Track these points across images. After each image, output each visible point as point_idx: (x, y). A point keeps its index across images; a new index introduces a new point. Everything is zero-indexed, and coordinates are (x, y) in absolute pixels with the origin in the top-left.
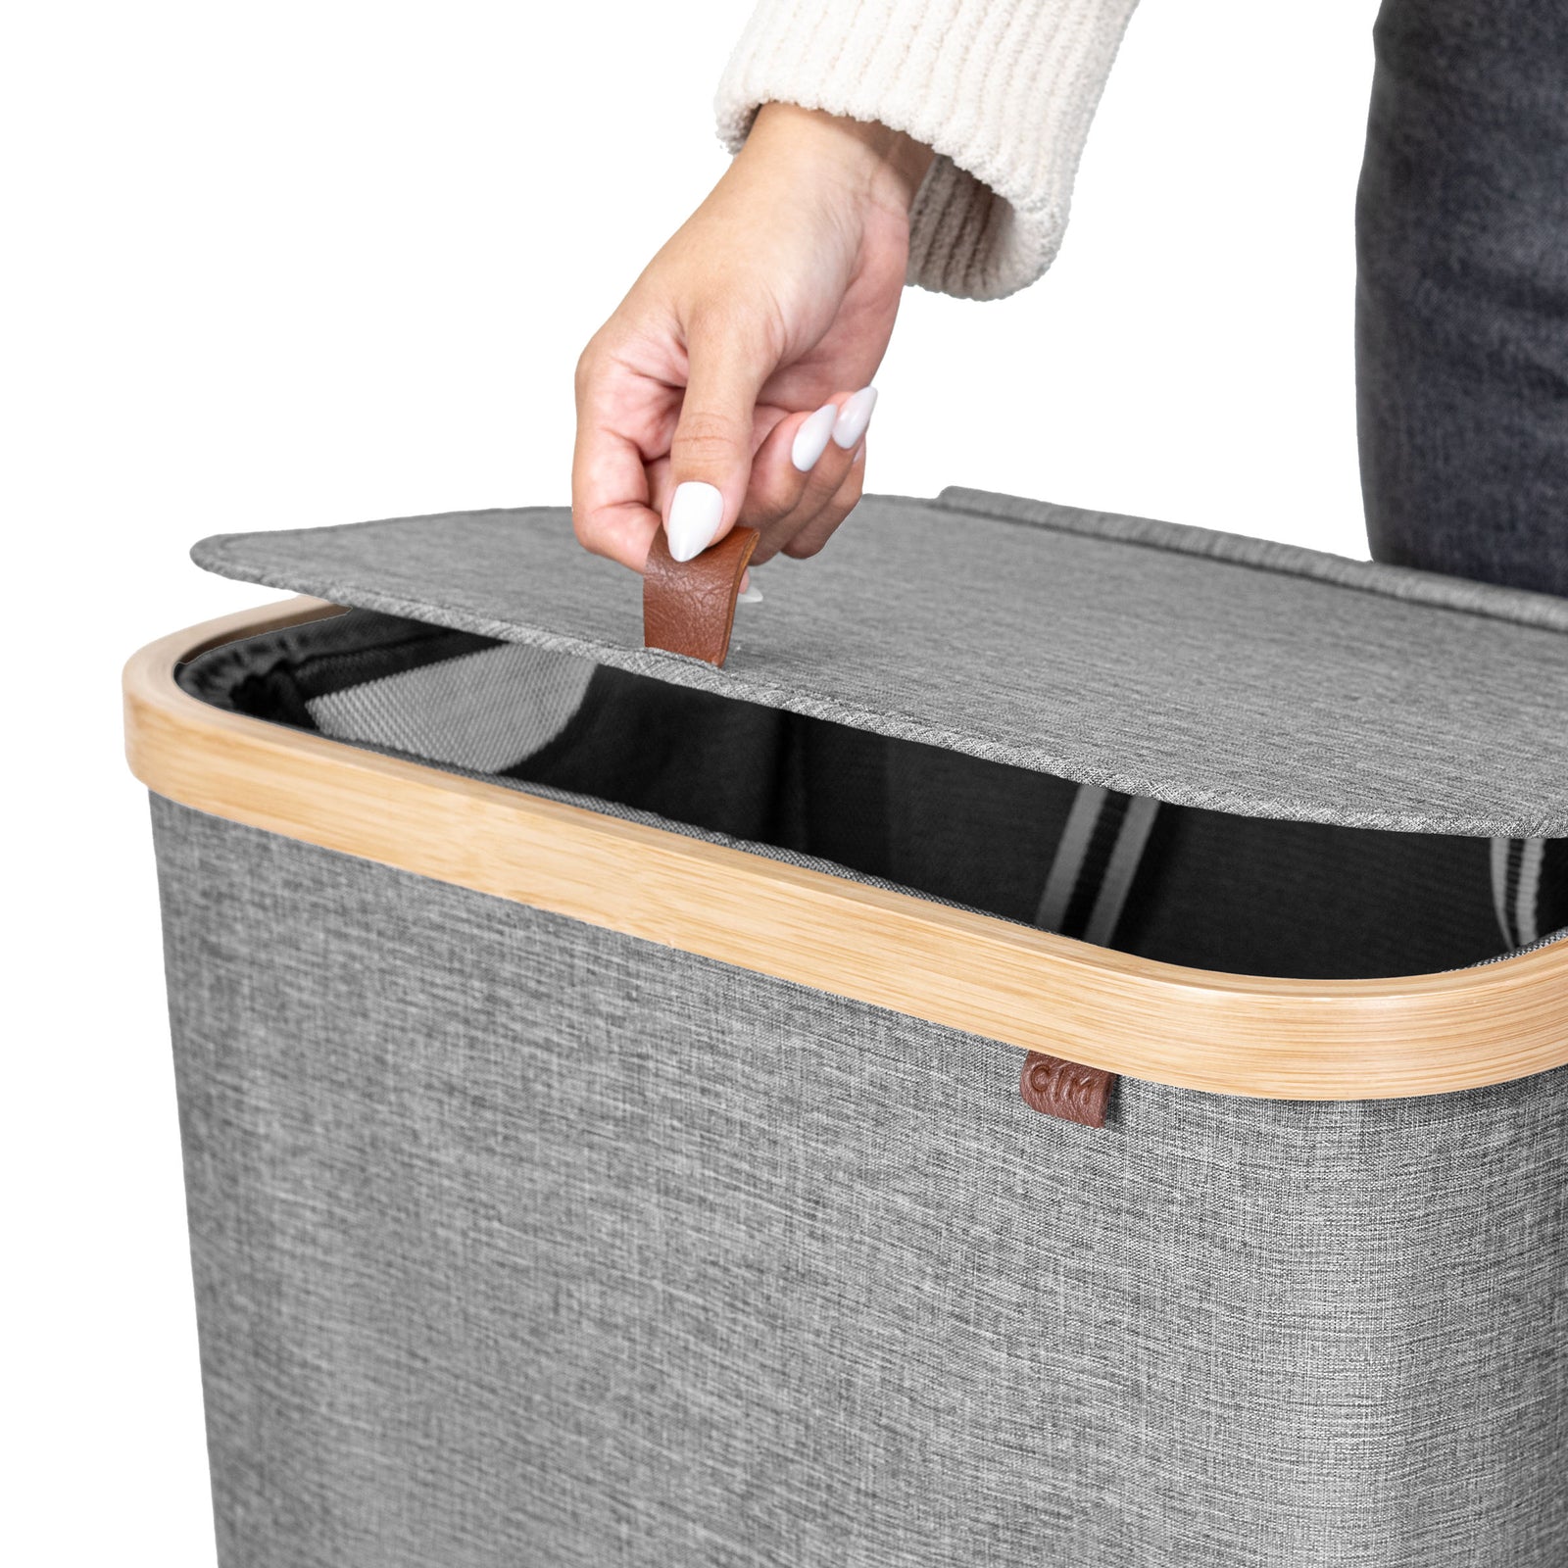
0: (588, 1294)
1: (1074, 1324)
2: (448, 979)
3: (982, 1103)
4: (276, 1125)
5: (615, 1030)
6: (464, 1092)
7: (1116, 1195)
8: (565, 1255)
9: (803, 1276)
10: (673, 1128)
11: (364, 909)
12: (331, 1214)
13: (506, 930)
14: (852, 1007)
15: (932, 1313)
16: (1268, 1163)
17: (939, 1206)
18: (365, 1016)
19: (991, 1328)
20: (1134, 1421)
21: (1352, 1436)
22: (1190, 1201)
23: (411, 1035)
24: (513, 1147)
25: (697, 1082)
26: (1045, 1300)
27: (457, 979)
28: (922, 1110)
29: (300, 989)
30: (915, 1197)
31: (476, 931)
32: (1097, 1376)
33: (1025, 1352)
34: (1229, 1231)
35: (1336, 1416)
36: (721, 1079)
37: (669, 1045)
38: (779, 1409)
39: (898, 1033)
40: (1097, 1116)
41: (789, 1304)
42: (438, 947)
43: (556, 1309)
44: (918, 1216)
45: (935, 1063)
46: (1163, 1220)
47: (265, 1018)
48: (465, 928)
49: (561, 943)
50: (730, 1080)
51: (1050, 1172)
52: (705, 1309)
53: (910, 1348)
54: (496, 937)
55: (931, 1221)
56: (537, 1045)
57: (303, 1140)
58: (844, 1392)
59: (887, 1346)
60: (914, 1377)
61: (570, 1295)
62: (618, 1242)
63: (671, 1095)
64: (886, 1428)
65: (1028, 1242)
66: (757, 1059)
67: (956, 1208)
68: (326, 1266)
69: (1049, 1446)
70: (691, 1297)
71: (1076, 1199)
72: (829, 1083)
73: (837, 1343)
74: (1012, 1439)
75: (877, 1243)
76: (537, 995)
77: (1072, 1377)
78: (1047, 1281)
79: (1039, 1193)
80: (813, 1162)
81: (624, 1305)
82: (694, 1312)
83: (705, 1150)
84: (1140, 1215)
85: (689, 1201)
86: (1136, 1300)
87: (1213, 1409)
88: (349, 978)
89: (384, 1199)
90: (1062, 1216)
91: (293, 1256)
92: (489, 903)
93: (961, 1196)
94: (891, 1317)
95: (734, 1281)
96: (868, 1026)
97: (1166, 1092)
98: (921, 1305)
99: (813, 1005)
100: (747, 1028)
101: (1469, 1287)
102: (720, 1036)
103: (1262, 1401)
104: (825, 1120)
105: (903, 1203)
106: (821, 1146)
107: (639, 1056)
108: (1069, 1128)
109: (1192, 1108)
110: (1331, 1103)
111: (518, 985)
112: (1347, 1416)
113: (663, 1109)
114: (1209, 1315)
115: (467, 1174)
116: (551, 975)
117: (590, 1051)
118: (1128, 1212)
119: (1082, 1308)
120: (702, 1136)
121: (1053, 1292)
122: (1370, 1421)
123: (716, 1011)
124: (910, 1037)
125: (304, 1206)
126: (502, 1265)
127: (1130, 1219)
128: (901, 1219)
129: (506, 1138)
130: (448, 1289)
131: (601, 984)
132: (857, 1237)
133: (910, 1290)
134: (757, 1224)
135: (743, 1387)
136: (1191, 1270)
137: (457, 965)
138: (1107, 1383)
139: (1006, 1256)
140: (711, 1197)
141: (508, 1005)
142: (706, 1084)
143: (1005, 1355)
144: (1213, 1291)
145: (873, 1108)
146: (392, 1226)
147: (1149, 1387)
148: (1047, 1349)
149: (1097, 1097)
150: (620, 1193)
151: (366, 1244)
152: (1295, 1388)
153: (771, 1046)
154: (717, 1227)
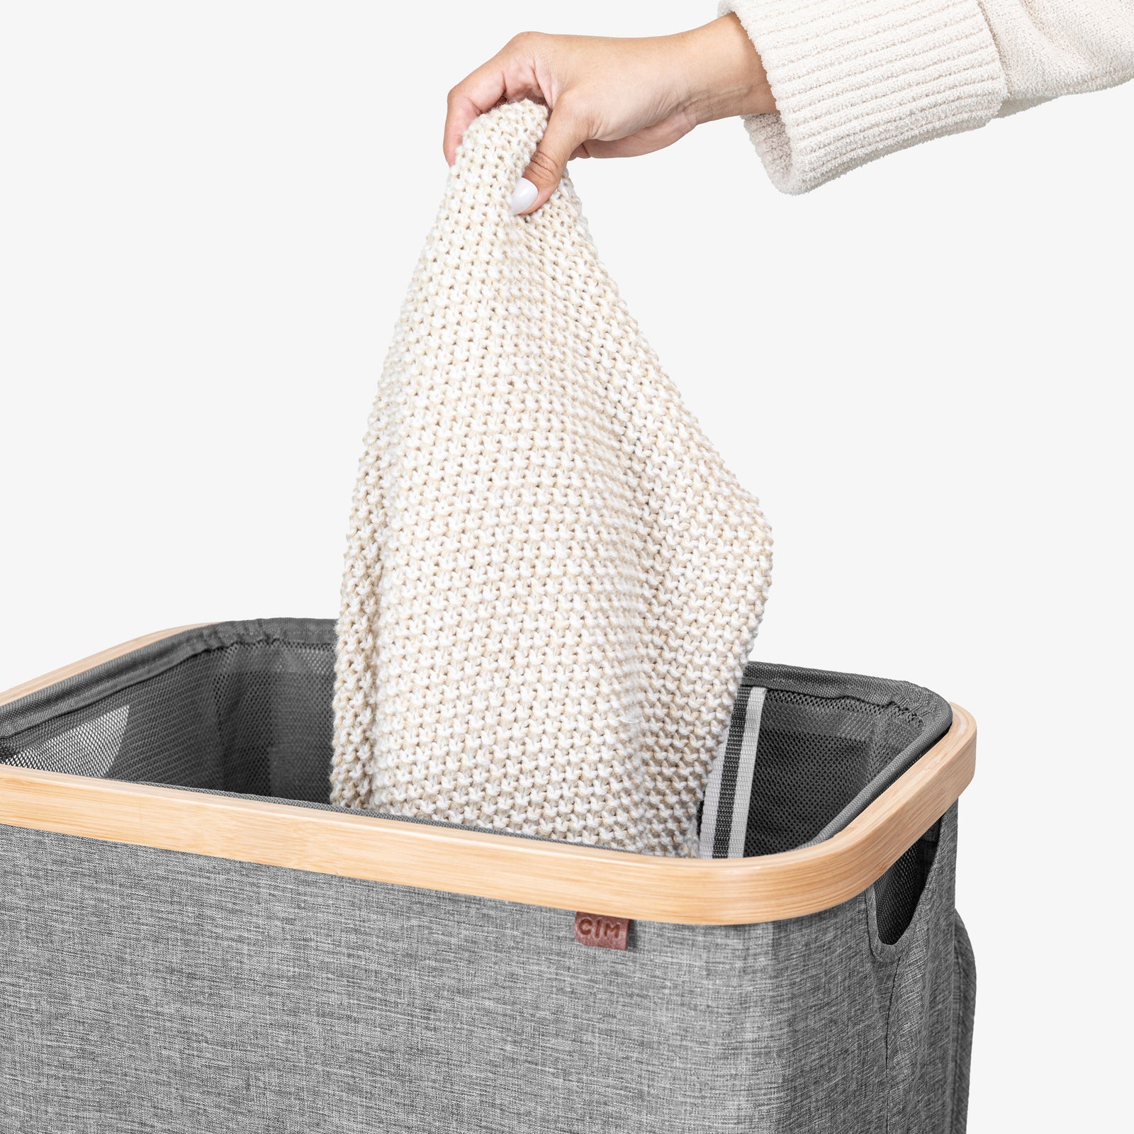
0: (271, 1077)
1: (604, 1060)
2: (170, 908)
3: (541, 945)
4: (44, 1003)
5: (288, 927)
6: (180, 971)
7: (630, 986)
8: (252, 1057)
9: (422, 1051)
10: (328, 979)
11: (110, 872)
12: (83, 1050)
13: (212, 876)
14: (454, 899)
15: (513, 1062)
16: (722, 960)
17: (514, 1003)
18: (110, 934)
19: (552, 1066)
20: (639, 1112)
21: (767, 1105)
22: (676, 987)
23: (143, 942)
24: (216, 1000)
25: (345, 951)
26: (587, 1048)
27: (176, 907)
28: (501, 952)
29: (63, 922)
30: (497, 1000)
31: (190, 878)
32: (617, 1089)
33: (574, 1078)
34: (699, 1001)
35: (759, 1095)
36: (363, 948)
37: (326, 931)
38: (410, 1125)
39: (485, 911)
40: (623, 944)
41: (413, 1068)
42: (162, 889)
43: (248, 1089)
44: (500, 1011)
45: (509, 925)
46: (659, 998)
47: (36, 942)
48: (184, 877)
49: (251, 880)
50: (368, 947)
51: (589, 977)
52: (352, 1077)
53: (499, 1082)
54: (206, 881)
55: (508, 1012)
56: (232, 940)
57: (63, 1009)
58: (455, 1111)
59: (483, 1083)
60: (501, 1098)
61: (257, 1079)
62: (290, 1046)
63: (327, 960)
64: (486, 1127)
65: (575, 1016)
66: (387, 934)
67: (526, 1003)
68: (81, 1081)
69: (587, 1130)
70: (342, 1072)
71: (606, 991)
72: (437, 943)
73: (448, 1085)
74: (566, 1127)
75: (472, 1028)
76: (233, 912)
77: (602, 1090)
78: (588, 1037)
79: (581, 990)
80: (425, 988)
81: (294, 1081)
82: (346, 1080)
83: (350, 989)
84: (645, 997)
85: (339, 1019)
86: (642, 1044)
87: (688, 1100)
88: (97, 913)
89: (122, 1037)
90: (597, 1001)
91: (57, 1078)
92: (201, 861)
93: (529, 997)
94: (484, 1067)
95: (374, 1059)
96: (464, 909)
97: (662, 927)
98: (505, 1058)
99: (427, 901)
100: (381, 918)
101: (817, 1017)
102: (362, 923)
103: (717, 1092)
104: (433, 964)
105: (488, 1004)
106: (431, 979)
107: (304, 940)
108: (600, 953)
109: (678, 934)
110: (756, 925)
111: (220, 907)
112: (765, 1094)
113: (321, 969)
114: (686, 1048)
115: (183, 1018)
116: (244, 899)
117: (271, 940)
118: (638, 995)
119: (609, 1051)
120: (348, 981)
121: (592, 1043)
122: (776, 1095)
123: (360, 909)
124: (492, 913)
125: (64, 1048)
126: (210, 1067)
127: (639, 999)
128: (488, 1012)
129: (211, 994)
130: (169, 1084)
131: (279, 901)
132: (458, 1026)
133: (498, 1051)
134: (387, 1027)
135: (384, 1117)
136: (676, 1024)
137: (175, 899)
138: (622, 1092)
139: (561, 1026)
140: (355, 1015)
141: (213, 919)
142: (351, 952)
143: (562, 1080)
144: (689, 1034)
145: (467, 954)
146: (127, 1053)
147: (649, 1093)
148: (587, 1075)
149: (623, 934)
150: (291, 1019)
151: (108, 1064)
152: (737, 1083)
153: (397, 926)
154: (360, 1031)
